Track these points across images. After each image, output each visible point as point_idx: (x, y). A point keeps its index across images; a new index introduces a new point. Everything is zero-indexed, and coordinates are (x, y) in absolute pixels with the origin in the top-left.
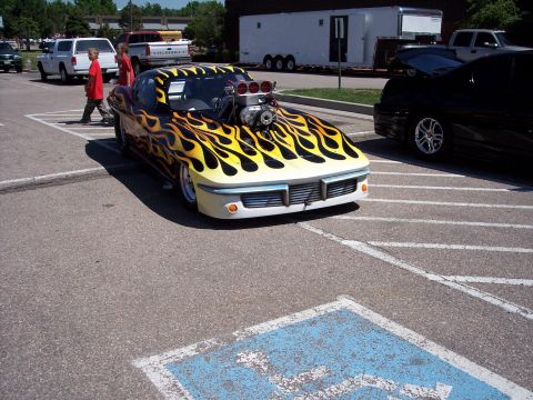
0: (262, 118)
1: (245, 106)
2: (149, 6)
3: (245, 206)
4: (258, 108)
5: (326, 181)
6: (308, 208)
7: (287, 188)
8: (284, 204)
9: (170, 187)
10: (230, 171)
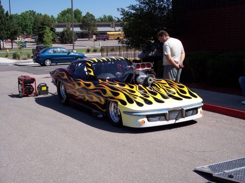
0: (148, 80)
1: (139, 75)
2: (105, 17)
3: (149, 121)
4: (145, 76)
5: (185, 109)
6: (177, 122)
7: (168, 112)
8: (166, 120)
9: (102, 116)
10: (140, 104)
